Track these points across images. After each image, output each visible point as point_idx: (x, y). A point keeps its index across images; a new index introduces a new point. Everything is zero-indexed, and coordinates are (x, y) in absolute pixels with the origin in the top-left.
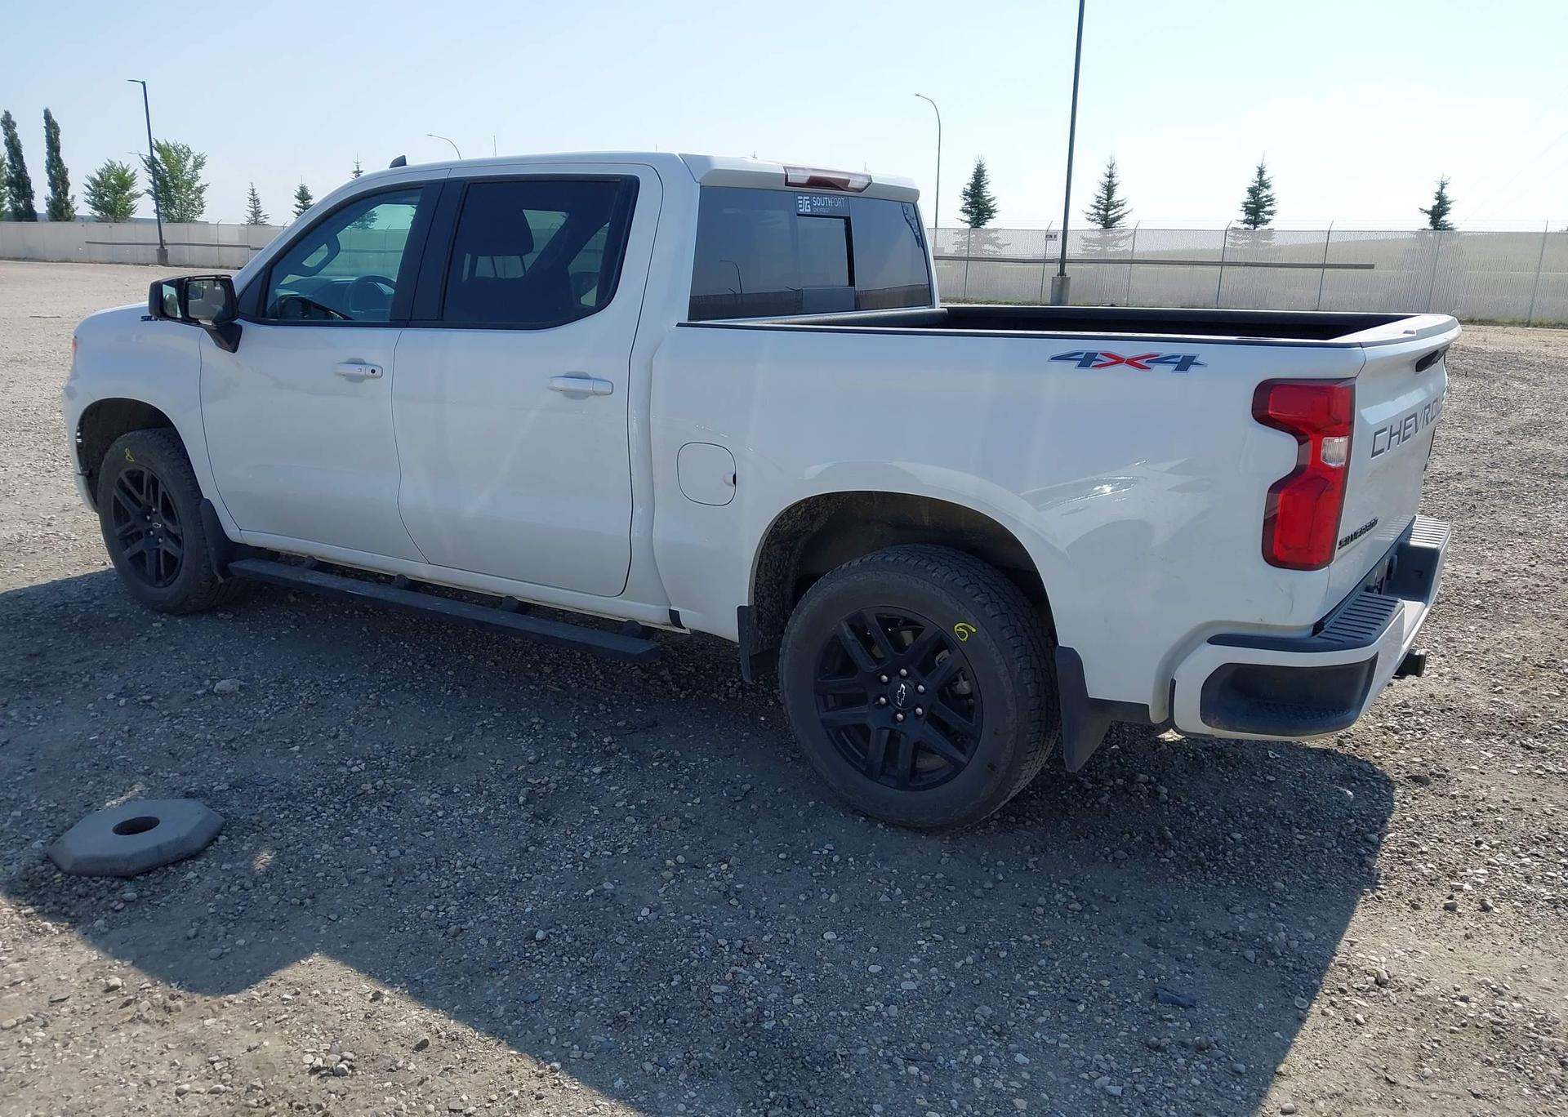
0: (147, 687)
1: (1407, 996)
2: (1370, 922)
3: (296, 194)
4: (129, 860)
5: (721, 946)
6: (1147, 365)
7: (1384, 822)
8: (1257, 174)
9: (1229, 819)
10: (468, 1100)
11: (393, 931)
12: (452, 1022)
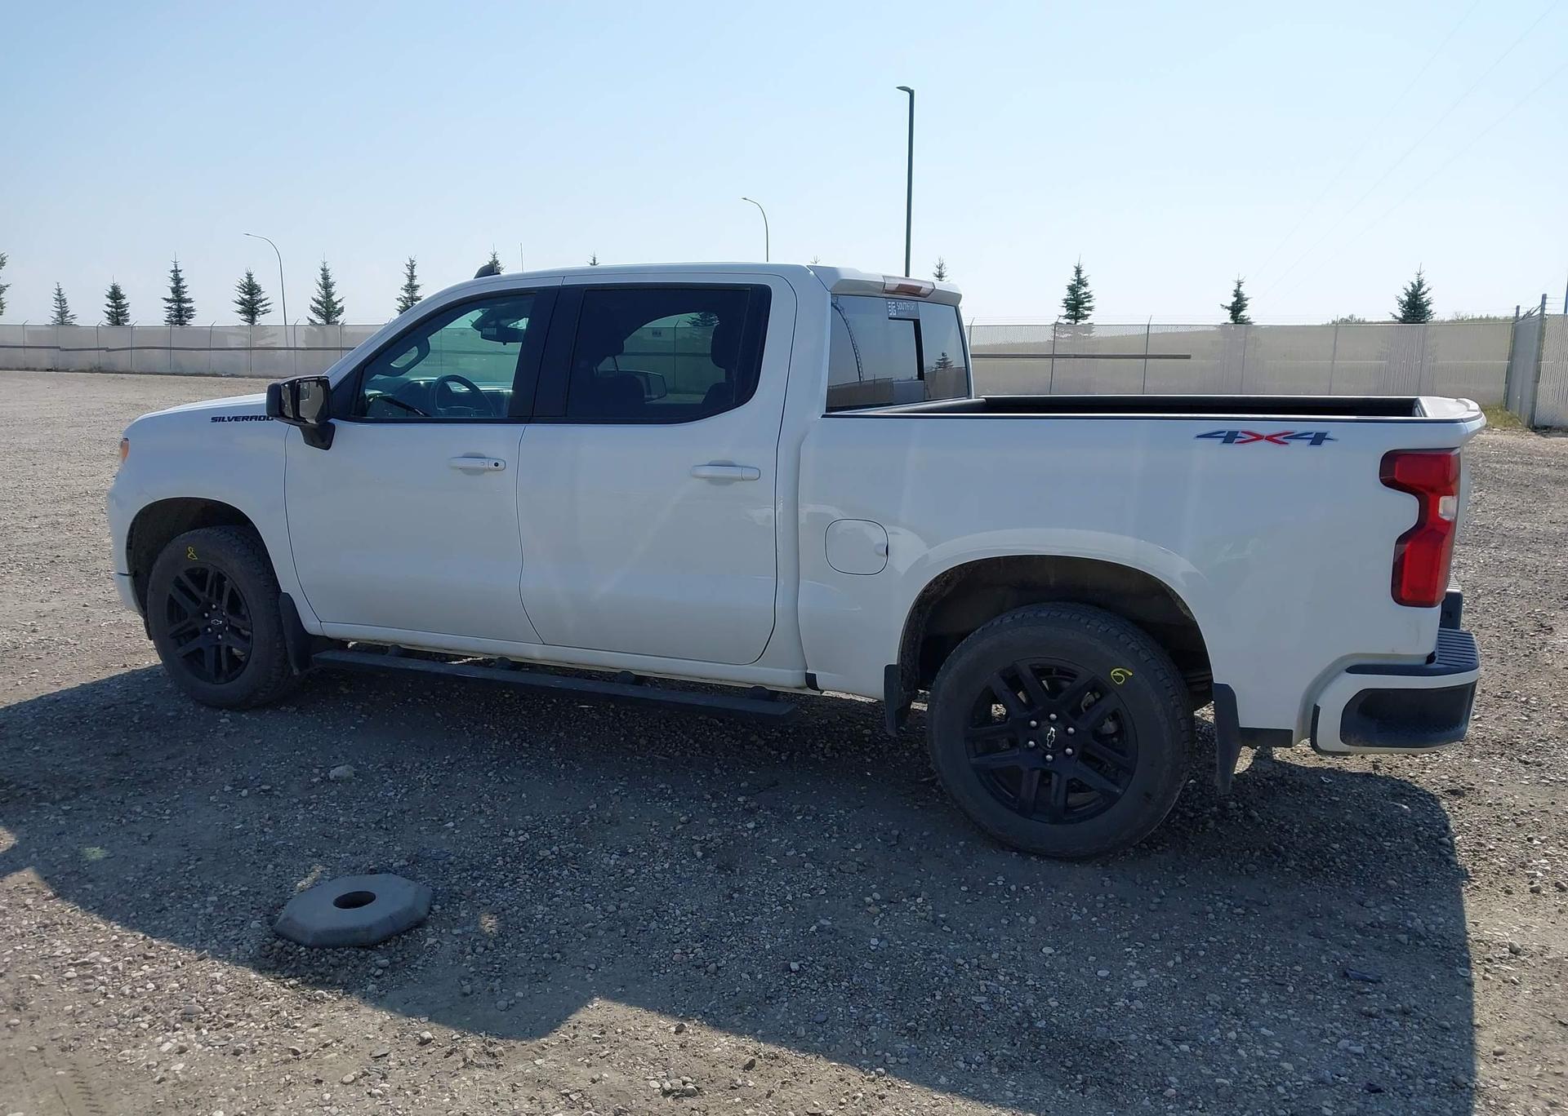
0: (256, 778)
1: (1540, 960)
2: (1480, 907)
3: (108, 294)
4: (369, 929)
5: (959, 965)
6: (1284, 441)
7: (1447, 828)
8: (1074, 273)
9: (1321, 833)
10: (818, 1104)
11: (655, 974)
12: (762, 1044)
